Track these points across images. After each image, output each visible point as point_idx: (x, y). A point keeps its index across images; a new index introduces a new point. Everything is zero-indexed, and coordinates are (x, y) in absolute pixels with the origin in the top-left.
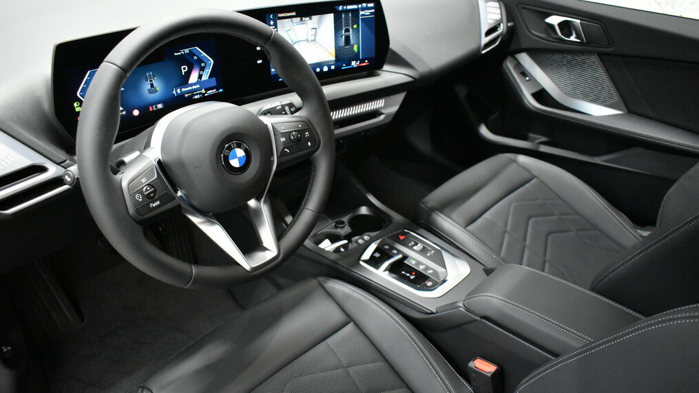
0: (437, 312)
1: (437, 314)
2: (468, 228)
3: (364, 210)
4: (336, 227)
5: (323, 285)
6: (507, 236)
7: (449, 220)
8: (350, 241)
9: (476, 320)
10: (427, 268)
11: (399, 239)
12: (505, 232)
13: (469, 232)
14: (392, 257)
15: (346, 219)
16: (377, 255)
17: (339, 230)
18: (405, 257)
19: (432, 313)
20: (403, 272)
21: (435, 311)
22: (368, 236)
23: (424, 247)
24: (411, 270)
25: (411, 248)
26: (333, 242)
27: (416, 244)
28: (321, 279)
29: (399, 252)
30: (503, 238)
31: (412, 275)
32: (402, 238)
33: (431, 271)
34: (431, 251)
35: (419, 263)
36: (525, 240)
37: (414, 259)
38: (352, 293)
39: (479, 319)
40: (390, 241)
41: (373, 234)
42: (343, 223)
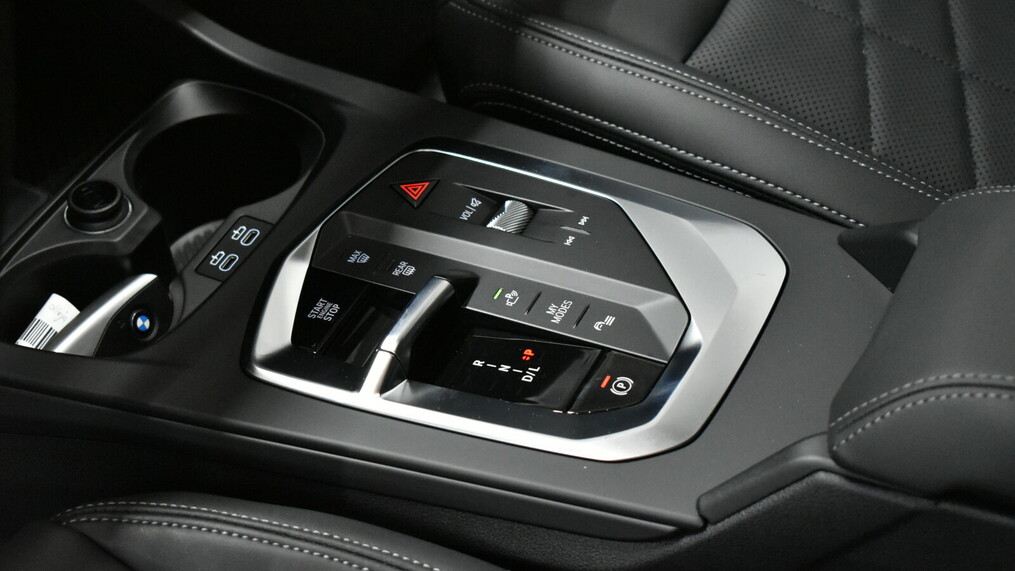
0: (706, 522)
1: (711, 530)
2: (698, 59)
3: (189, 101)
4: (79, 221)
5: (110, 544)
6: (871, 52)
7: (604, 47)
8: (167, 272)
9: (912, 515)
10: (586, 309)
11: (403, 197)
12: (858, 36)
13: (707, 76)
14: (403, 302)
15: (114, 168)
16: (326, 310)
17: (98, 234)
18: (466, 282)
19: (684, 529)
20: (478, 363)
21: (691, 517)
22: (250, 221)
23: (533, 209)
24: (507, 338)
25: (476, 230)
26: (85, 302)
27: (495, 205)
28: (90, 519)
29: (430, 267)
30: (861, 64)
31: (525, 367)
32: (416, 191)
33: (610, 320)
34: (573, 220)
35: (537, 296)
36: (950, 47)
37: (511, 283)
38: (263, 547)
39: (925, 504)
40: (366, 224)
41: (273, 207)
42: (106, 191)
